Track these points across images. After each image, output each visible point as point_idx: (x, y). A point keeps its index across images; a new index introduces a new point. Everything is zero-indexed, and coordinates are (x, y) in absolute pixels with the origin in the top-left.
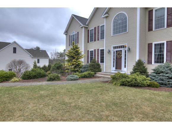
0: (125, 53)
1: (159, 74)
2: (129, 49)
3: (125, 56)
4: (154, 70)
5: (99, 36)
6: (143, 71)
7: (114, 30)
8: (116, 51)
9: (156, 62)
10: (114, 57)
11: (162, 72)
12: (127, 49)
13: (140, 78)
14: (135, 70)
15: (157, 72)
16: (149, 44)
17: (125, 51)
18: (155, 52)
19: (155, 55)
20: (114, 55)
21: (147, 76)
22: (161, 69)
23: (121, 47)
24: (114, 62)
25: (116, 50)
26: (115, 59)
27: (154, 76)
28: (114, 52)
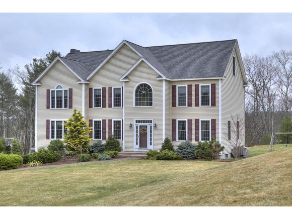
0: (151, 128)
1: (182, 149)
2: (155, 126)
3: (151, 132)
4: (179, 147)
5: (112, 101)
6: (171, 148)
7: (136, 100)
8: (140, 126)
9: (180, 139)
10: (137, 132)
11: (184, 148)
12: (153, 125)
13: (170, 153)
14: (164, 148)
15: (181, 148)
16: (173, 120)
17: (151, 127)
18: (179, 129)
19: (179, 132)
20: (137, 131)
21: (174, 152)
22: (184, 146)
23: (146, 122)
24: (137, 139)
25: (140, 124)
26: (139, 135)
27: (179, 152)
28: (137, 127)
